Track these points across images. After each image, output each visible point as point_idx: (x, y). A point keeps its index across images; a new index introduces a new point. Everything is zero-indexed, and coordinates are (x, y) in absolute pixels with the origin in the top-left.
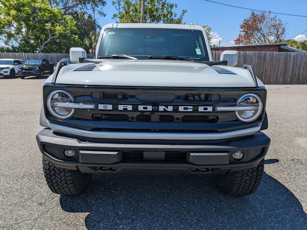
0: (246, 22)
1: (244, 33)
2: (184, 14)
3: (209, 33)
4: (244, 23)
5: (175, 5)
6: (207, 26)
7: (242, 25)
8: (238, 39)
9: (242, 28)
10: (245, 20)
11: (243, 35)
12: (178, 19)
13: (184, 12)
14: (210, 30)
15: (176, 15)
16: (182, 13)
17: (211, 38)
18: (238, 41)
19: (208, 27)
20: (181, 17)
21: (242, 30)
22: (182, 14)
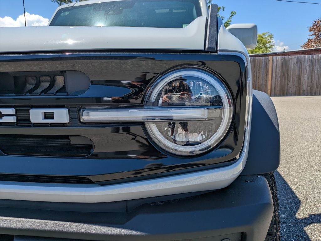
0: (316, 24)
1: (314, 36)
2: (233, 17)
3: (271, 40)
4: (314, 25)
5: (222, 8)
6: (269, 32)
7: (312, 27)
8: (306, 44)
9: (311, 31)
10: (315, 21)
11: (313, 39)
12: (226, 22)
13: (233, 14)
14: (272, 37)
15: (223, 19)
16: (230, 15)
17: (273, 46)
18: (306, 46)
19: (269, 34)
20: (229, 20)
21: (311, 33)
22: (230, 17)
